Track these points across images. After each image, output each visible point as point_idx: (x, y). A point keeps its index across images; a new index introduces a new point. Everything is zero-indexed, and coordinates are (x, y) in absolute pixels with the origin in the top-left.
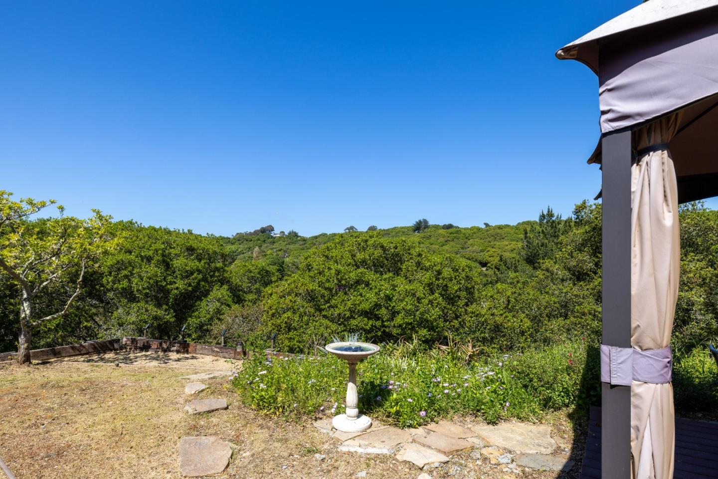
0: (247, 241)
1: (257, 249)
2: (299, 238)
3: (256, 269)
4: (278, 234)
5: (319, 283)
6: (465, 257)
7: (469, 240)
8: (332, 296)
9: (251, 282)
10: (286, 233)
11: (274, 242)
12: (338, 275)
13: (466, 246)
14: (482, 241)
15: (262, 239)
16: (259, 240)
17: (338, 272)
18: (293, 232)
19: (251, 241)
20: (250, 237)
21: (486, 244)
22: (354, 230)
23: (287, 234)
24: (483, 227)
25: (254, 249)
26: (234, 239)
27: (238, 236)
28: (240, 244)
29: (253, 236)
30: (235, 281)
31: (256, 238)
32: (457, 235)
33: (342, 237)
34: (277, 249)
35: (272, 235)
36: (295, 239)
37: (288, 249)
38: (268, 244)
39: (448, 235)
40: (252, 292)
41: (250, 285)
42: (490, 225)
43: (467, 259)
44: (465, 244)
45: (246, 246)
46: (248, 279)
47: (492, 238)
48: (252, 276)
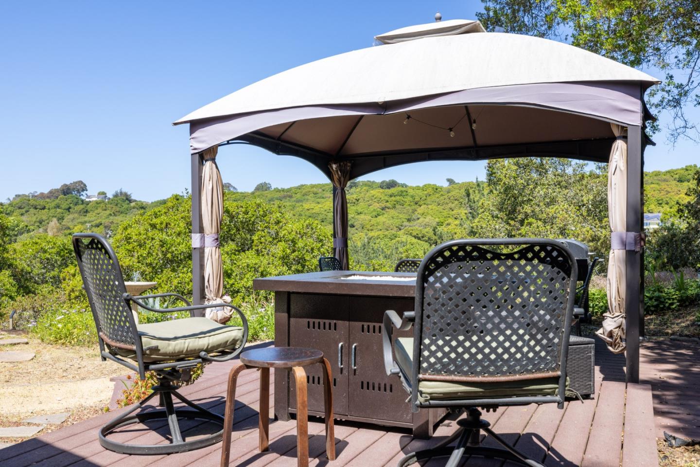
0: (36, 208)
1: (54, 223)
2: (133, 204)
3: (53, 248)
4: (94, 196)
5: (138, 258)
6: (411, 234)
7: (420, 206)
8: (156, 273)
9: (45, 267)
10: (110, 195)
11: (87, 212)
12: (162, 246)
13: (414, 217)
14: (440, 208)
15: (65, 205)
16: (58, 206)
17: (163, 243)
18: (121, 193)
19: (44, 208)
20: (42, 202)
21: (445, 213)
22: (232, 189)
23: (111, 197)
24: (446, 185)
25: (48, 223)
26: (11, 205)
27: (18, 200)
28: (22, 214)
29: (48, 200)
30: (22, 264)
31: (53, 204)
32: (401, 198)
33: (178, 200)
34: (93, 223)
35: (83, 198)
36: (125, 206)
37: (112, 223)
38: (76, 215)
39: (386, 198)
40: (47, 282)
41: (44, 271)
42: (456, 182)
43: (415, 237)
44: (413, 212)
45: (34, 219)
46: (41, 263)
47: (456, 202)
48: (48, 259)
